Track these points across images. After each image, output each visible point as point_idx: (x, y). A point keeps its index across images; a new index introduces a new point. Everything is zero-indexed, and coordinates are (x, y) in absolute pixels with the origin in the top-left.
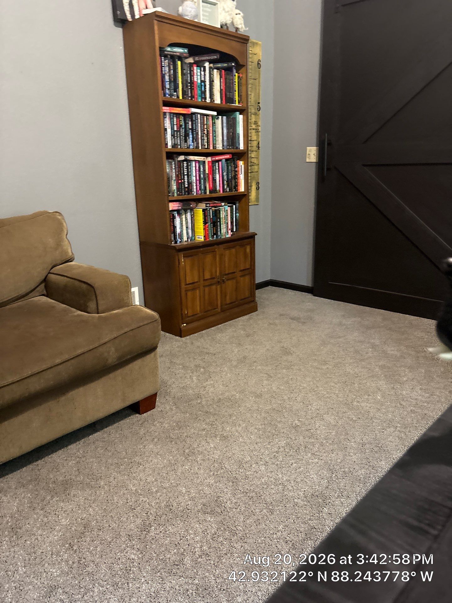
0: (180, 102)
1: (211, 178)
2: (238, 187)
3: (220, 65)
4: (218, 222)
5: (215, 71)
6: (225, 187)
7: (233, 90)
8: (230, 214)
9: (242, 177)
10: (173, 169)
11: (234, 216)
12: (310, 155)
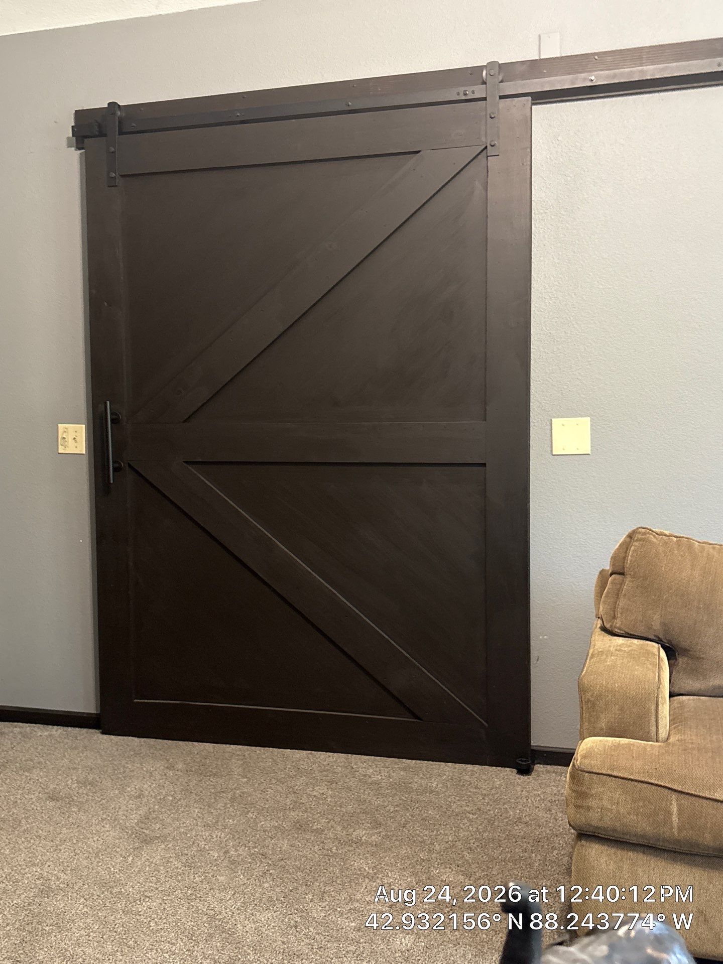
12: (66, 440)
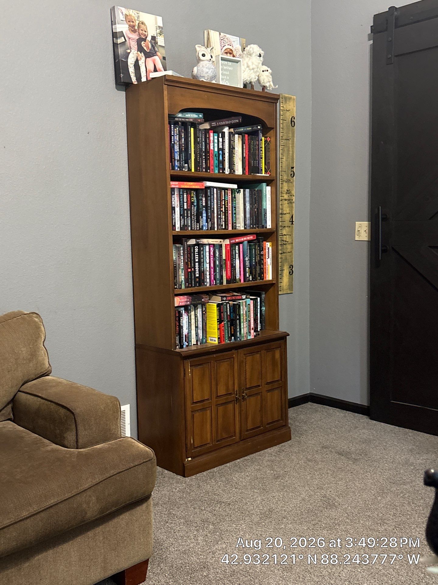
0: (192, 175)
1: (229, 264)
2: (264, 274)
3: (242, 130)
4: (238, 319)
5: (236, 136)
6: (248, 275)
7: (259, 158)
8: (253, 309)
9: (269, 262)
10: (181, 256)
11: (259, 311)
12: (360, 232)
